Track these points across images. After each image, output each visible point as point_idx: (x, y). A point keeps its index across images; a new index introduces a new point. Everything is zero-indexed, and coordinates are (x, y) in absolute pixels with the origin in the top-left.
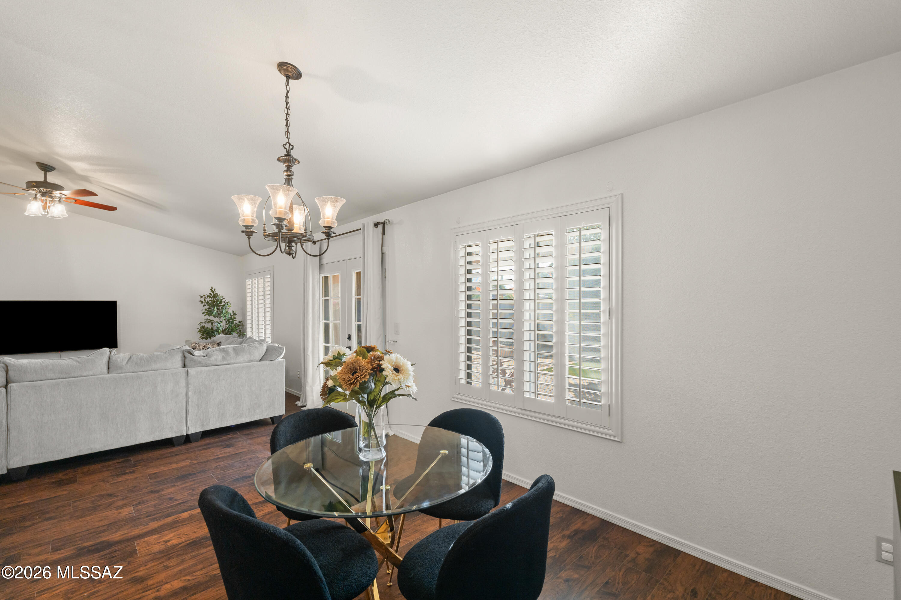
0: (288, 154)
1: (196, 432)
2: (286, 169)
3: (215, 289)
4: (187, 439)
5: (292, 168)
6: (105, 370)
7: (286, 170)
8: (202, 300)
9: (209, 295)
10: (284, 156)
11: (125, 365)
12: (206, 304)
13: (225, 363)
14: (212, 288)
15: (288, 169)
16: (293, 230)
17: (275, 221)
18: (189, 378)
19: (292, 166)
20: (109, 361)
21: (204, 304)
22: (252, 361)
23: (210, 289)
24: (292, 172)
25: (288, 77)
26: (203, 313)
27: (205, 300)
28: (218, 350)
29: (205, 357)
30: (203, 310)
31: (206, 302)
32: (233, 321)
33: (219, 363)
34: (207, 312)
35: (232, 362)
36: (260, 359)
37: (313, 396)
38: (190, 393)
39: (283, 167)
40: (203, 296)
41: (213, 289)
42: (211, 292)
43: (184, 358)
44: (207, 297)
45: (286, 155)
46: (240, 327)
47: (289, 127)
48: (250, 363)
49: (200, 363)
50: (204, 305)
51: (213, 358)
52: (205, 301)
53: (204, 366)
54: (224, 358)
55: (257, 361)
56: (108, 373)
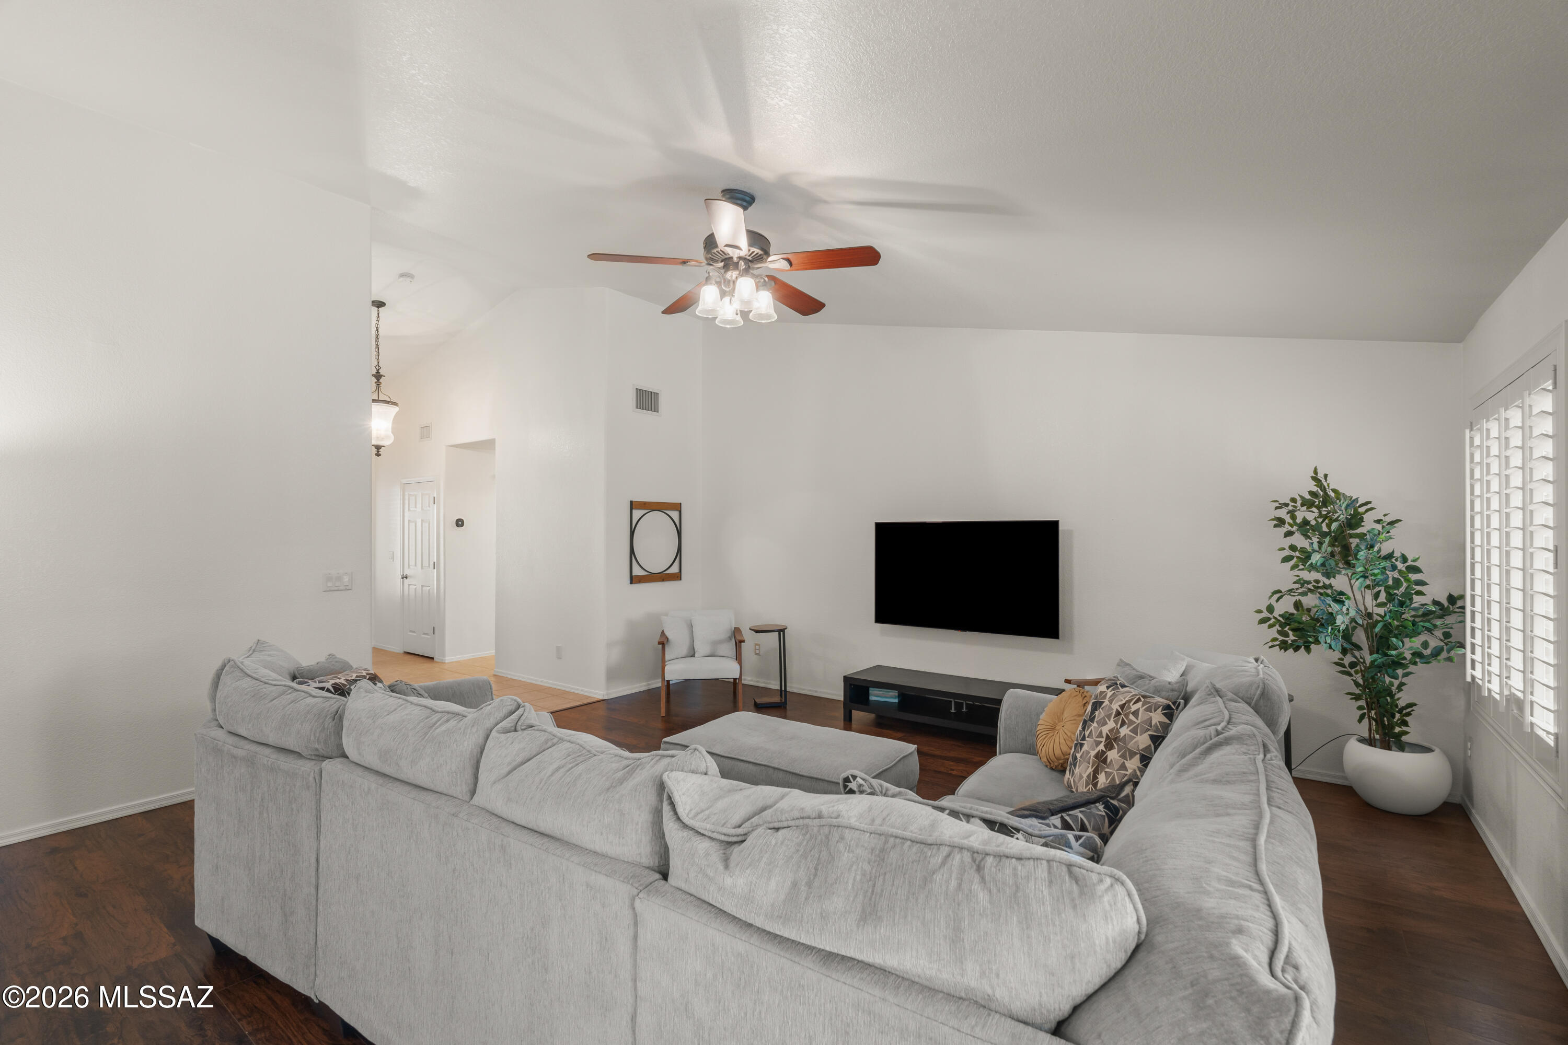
3: (1326, 476)
8: (1282, 513)
9: (1308, 497)
12: (1295, 528)
14: (1316, 472)
20: (481, 754)
21: (1287, 528)
23: (1312, 477)
26: (1286, 559)
27: (1292, 513)
30: (1282, 549)
31: (1299, 520)
32: (1408, 595)
34: (1298, 557)
40: (1288, 501)
41: (1321, 476)
42: (1315, 489)
44: (1302, 505)
46: (1450, 620)
50: (1289, 534)
52: (1293, 517)
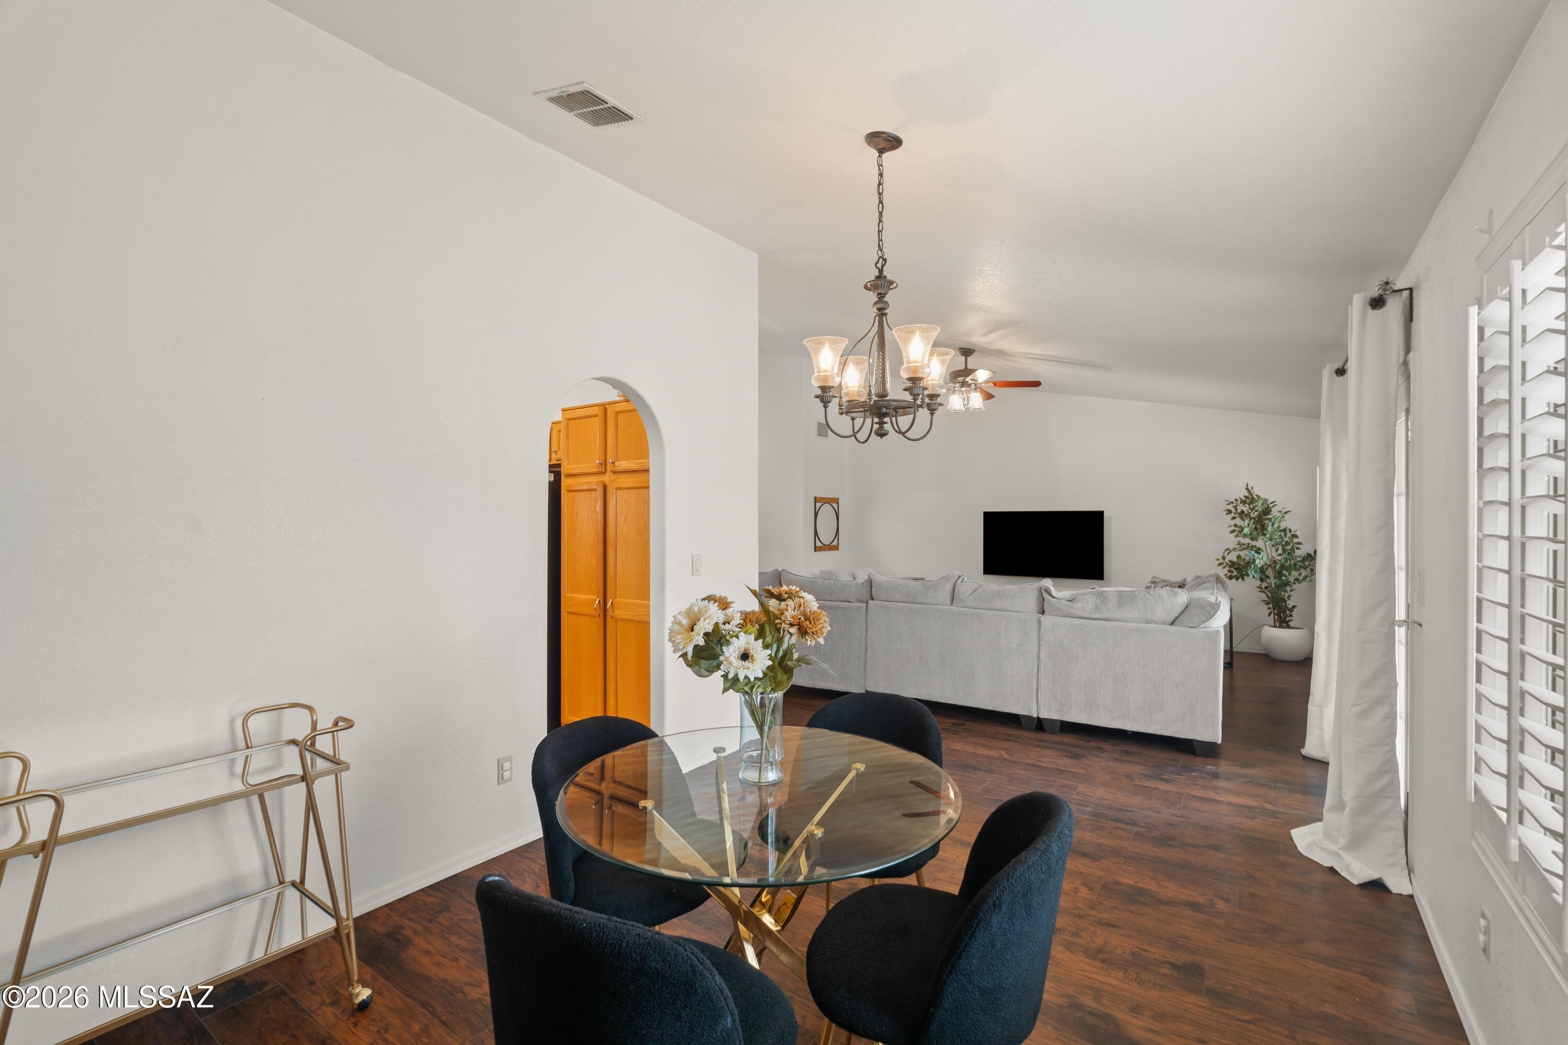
0: (880, 276)
1: (1051, 718)
2: (877, 300)
3: (1252, 488)
4: (1040, 725)
5: (886, 296)
6: (948, 600)
7: (877, 302)
8: (1231, 507)
9: (1244, 499)
10: (874, 279)
11: (967, 597)
12: (1237, 515)
13: (1097, 616)
14: (1247, 485)
15: (881, 296)
16: (886, 396)
17: (819, 392)
18: (1042, 630)
19: (886, 294)
20: (954, 590)
21: (1233, 515)
22: (1149, 622)
23: (1246, 488)
24: (887, 303)
25: (881, 151)
26: (1232, 532)
27: (1235, 507)
28: (1094, 594)
29: (1068, 602)
30: (1230, 526)
31: (1239, 511)
32: (1293, 550)
33: (1087, 615)
34: (1238, 531)
35: (1109, 616)
36: (1171, 621)
37: (1321, 728)
38: (1042, 655)
39: (873, 297)
40: (1233, 501)
41: (1250, 488)
42: (1247, 494)
43: (1041, 599)
44: (1241, 503)
45: (878, 278)
46: (1310, 562)
47: (881, 231)
48: (1149, 625)
49: (1059, 609)
50: (1234, 518)
51: (1079, 605)
52: (1236, 509)
53: (1063, 616)
54: (1097, 608)
55: (1164, 623)
56: (951, 604)
